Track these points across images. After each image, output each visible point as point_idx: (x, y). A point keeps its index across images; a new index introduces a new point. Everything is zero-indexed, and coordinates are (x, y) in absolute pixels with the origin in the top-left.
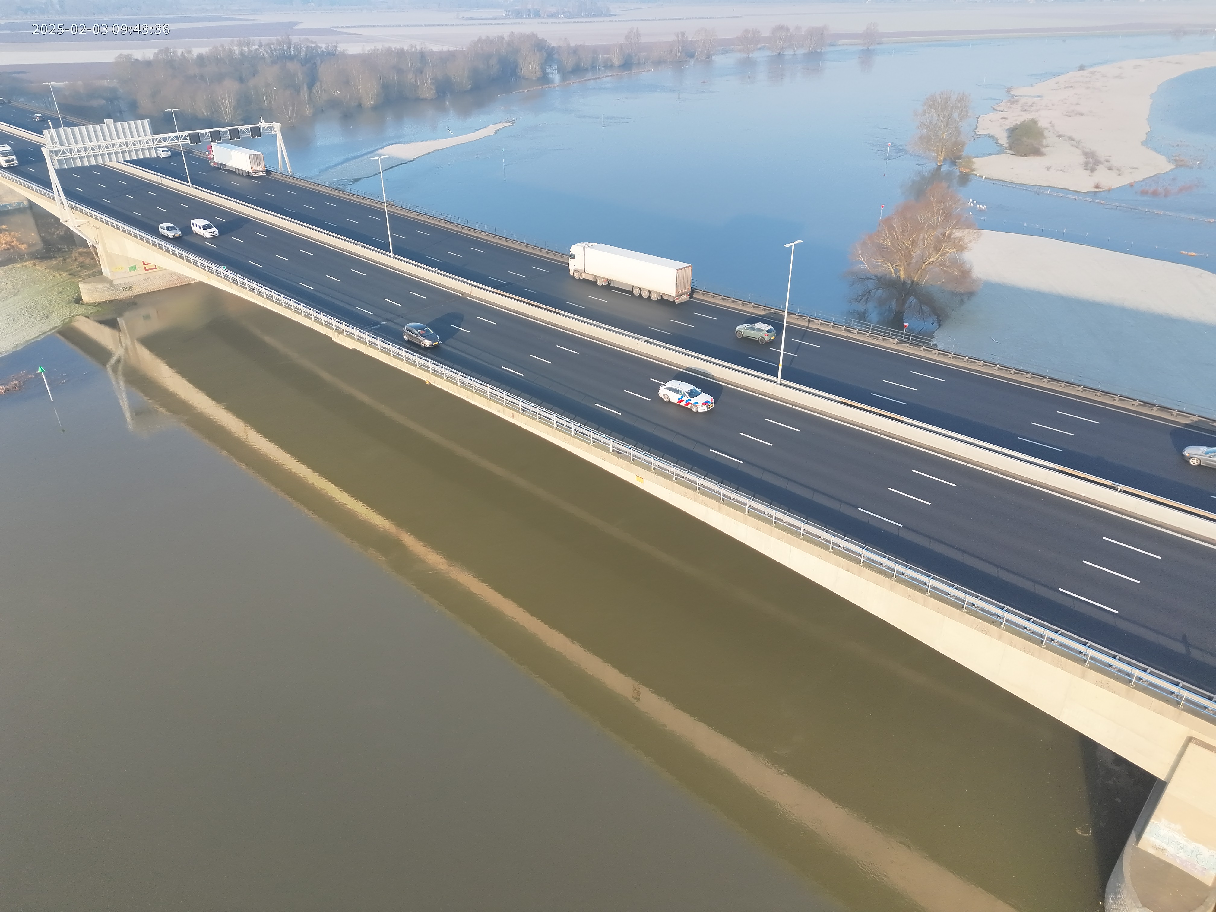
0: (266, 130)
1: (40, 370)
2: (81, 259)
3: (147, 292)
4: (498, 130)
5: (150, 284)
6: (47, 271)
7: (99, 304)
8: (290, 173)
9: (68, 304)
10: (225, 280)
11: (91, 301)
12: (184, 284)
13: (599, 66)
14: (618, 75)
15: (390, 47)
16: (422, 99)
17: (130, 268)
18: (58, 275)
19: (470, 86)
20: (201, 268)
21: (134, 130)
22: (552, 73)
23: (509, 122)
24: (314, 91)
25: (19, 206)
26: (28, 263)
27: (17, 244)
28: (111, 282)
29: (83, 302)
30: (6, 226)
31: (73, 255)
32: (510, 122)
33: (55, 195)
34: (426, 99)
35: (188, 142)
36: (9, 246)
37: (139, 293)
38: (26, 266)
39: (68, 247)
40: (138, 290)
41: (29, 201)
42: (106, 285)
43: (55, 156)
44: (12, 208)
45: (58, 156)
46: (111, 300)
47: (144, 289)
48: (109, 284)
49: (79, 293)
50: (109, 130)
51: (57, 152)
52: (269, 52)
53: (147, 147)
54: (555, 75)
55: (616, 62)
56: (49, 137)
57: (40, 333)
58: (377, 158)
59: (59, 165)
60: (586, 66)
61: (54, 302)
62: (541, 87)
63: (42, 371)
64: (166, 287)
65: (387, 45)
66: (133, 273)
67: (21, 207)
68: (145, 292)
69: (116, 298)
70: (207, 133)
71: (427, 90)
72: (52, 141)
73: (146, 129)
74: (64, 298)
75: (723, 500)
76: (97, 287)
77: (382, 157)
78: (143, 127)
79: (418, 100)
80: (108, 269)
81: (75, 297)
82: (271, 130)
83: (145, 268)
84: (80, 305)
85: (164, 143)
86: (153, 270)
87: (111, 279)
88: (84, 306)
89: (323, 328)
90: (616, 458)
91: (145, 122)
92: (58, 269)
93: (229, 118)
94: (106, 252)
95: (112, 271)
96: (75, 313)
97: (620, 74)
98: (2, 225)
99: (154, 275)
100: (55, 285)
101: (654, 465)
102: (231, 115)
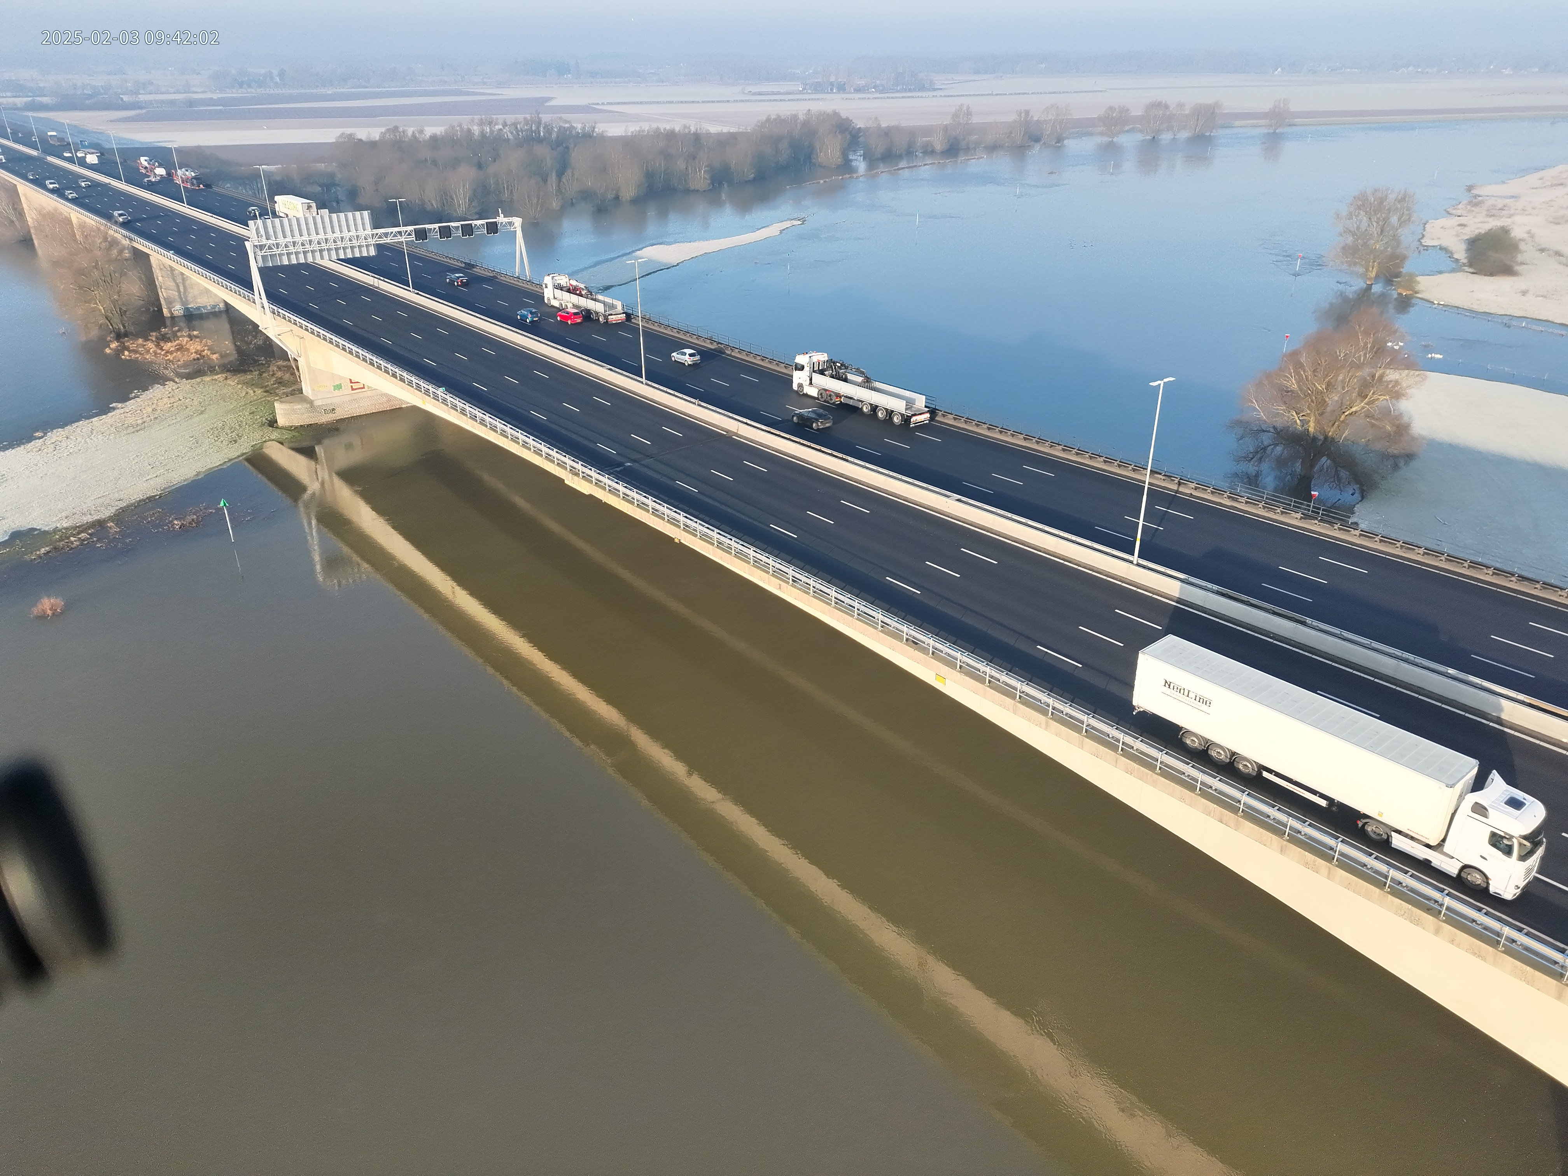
0: (504, 226)
1: (222, 504)
2: (279, 374)
3: (352, 415)
4: (784, 230)
5: (357, 406)
6: (240, 386)
7: (296, 428)
8: (528, 277)
9: (261, 426)
10: (443, 405)
11: (287, 424)
12: (395, 408)
13: (916, 152)
14: (940, 162)
15: (658, 127)
16: (694, 191)
17: (334, 386)
18: (252, 392)
19: (752, 176)
20: (416, 389)
21: (351, 222)
22: (856, 160)
23: (799, 220)
24: (564, 179)
25: (214, 308)
26: (219, 376)
27: (209, 354)
28: (311, 402)
29: (277, 424)
30: (198, 332)
31: (270, 369)
32: (801, 219)
33: (256, 298)
34: (698, 191)
35: (413, 239)
36: (199, 356)
37: (342, 417)
38: (216, 380)
39: (266, 358)
40: (340, 414)
41: (226, 304)
42: (306, 405)
43: (259, 252)
44: (206, 311)
45: (263, 252)
46: (310, 425)
47: (349, 412)
48: (309, 405)
49: (274, 414)
50: (323, 223)
51: (261, 247)
52: (514, 132)
53: (365, 244)
54: (860, 161)
55: (938, 147)
56: (255, 229)
57: (227, 460)
58: (634, 261)
59: (263, 262)
60: (899, 152)
61: (244, 424)
62: (840, 177)
63: (225, 505)
64: (374, 411)
65: (654, 126)
66: (337, 393)
67: (217, 310)
68: (350, 416)
69: (316, 422)
70: (435, 229)
71: (700, 179)
72: (257, 234)
73: (366, 223)
74: (256, 420)
75: (1052, 715)
76: (295, 407)
78: (362, 219)
79: (688, 191)
80: (309, 387)
81: (269, 419)
82: (510, 226)
83: (352, 386)
84: (274, 429)
85: (385, 239)
86: (360, 390)
87: (312, 399)
88: (279, 430)
89: (555, 467)
90: (910, 650)
91: (364, 214)
92: (251, 384)
93: (462, 211)
94: (309, 367)
95: (314, 390)
96: (267, 438)
97: (943, 161)
98: (193, 330)
99: (362, 395)
100: (247, 404)
101: (961, 661)
102: (465, 207)
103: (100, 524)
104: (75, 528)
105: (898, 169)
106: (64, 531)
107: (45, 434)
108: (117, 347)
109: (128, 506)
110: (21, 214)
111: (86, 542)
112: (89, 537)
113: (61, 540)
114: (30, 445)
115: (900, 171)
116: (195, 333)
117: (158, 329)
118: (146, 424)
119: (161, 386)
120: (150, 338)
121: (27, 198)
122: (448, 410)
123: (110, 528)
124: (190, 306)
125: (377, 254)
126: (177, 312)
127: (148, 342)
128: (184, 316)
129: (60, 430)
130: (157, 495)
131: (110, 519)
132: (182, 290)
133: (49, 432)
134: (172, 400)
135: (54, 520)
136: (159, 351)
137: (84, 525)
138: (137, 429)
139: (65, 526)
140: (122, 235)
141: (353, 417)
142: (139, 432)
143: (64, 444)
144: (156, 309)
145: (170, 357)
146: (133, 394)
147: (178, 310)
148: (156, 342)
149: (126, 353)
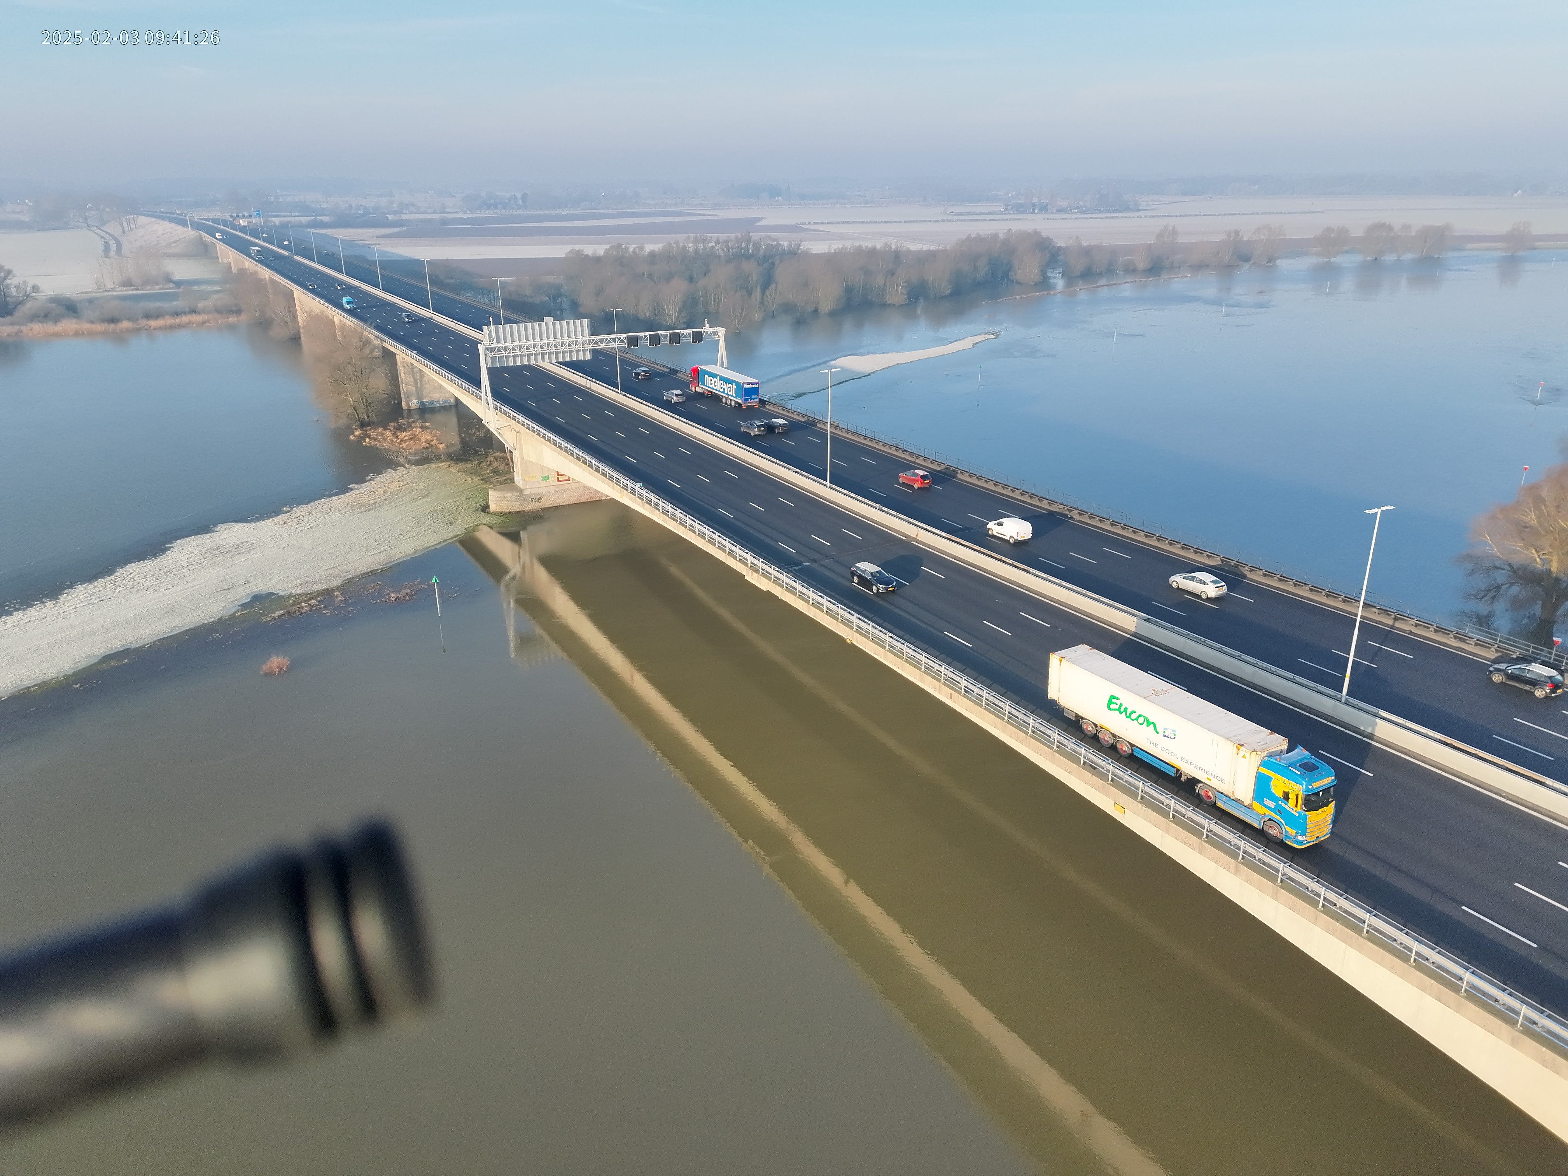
0: (709, 335)
1: (433, 581)
2: (496, 464)
3: (556, 505)
4: (977, 343)
5: (561, 497)
6: (460, 474)
7: (505, 514)
9: (474, 511)
10: (639, 500)
11: (498, 510)
12: (595, 499)
13: (1117, 271)
14: (1141, 281)
15: (860, 245)
16: (889, 305)
17: (543, 478)
18: (470, 479)
19: (949, 291)
20: (616, 483)
21: (572, 329)
22: (1055, 277)
23: (993, 334)
24: (768, 293)
26: (443, 464)
27: (436, 444)
28: (521, 491)
29: (490, 510)
30: (429, 424)
31: (488, 459)
33: (482, 395)
34: (894, 305)
35: (625, 345)
36: (428, 445)
37: (547, 506)
38: (440, 467)
39: (485, 450)
40: (545, 503)
41: (457, 399)
42: (516, 494)
43: (489, 354)
44: (438, 405)
45: (493, 354)
46: (518, 512)
47: (553, 502)
48: (518, 494)
49: (487, 500)
50: (547, 329)
51: (492, 350)
52: (725, 250)
53: (582, 348)
54: (1058, 279)
55: (1141, 266)
56: (488, 333)
57: (442, 541)
58: (827, 371)
59: (492, 362)
60: (1100, 270)
61: (460, 508)
62: (1038, 294)
63: (436, 581)
64: (576, 502)
65: (857, 244)
66: (545, 483)
67: (447, 404)
68: (554, 505)
69: (523, 510)
70: (646, 336)
71: (897, 294)
72: (489, 338)
73: (584, 330)
74: (471, 505)
75: (1243, 859)
76: (507, 495)
77: (833, 370)
78: (582, 326)
79: (884, 305)
80: (520, 477)
81: (482, 505)
82: (714, 336)
83: (558, 478)
84: (485, 514)
85: (601, 345)
86: (565, 482)
87: (521, 487)
88: (490, 515)
89: (737, 563)
90: (1087, 774)
91: (584, 322)
92: (471, 473)
93: (672, 320)
94: (522, 459)
95: (524, 480)
96: (479, 522)
97: (1145, 280)
98: (425, 422)
99: (566, 487)
100: (465, 490)
101: (1142, 792)
102: (675, 318)
103: (328, 592)
104: (306, 595)
105: (1097, 287)
106: (297, 597)
107: (292, 508)
108: (360, 434)
109: (354, 578)
110: (294, 316)
111: (314, 608)
112: (317, 603)
113: (294, 605)
114: (277, 518)
115: (1098, 289)
116: (427, 424)
117: (395, 420)
118: (377, 505)
119: (393, 470)
120: (389, 427)
121: (300, 303)
122: (643, 505)
123: (337, 597)
124: (425, 400)
125: (592, 358)
126: (414, 405)
127: (387, 431)
128: (419, 409)
129: (304, 506)
130: (379, 569)
131: (338, 588)
132: (419, 386)
133: (295, 507)
134: (401, 483)
135: (290, 586)
136: (395, 440)
137: (315, 592)
138: (369, 508)
139: (298, 592)
140: (375, 336)
141: (556, 506)
142: (370, 511)
143: (306, 519)
144: (396, 402)
145: (404, 445)
146: (369, 477)
147: (414, 403)
148: (394, 432)
149: (367, 440)
